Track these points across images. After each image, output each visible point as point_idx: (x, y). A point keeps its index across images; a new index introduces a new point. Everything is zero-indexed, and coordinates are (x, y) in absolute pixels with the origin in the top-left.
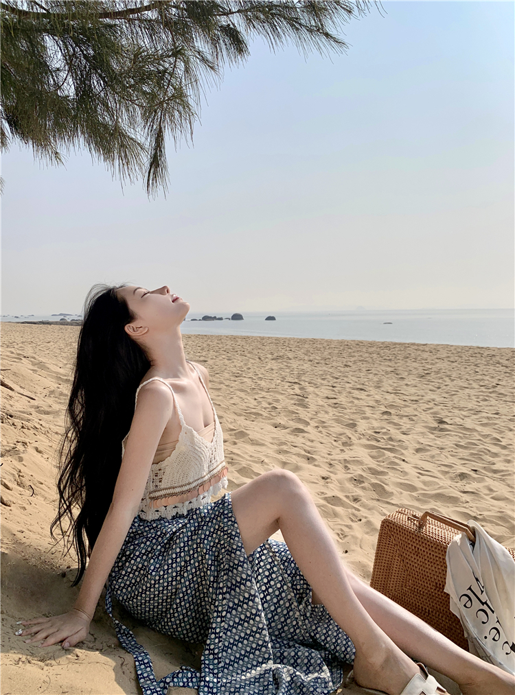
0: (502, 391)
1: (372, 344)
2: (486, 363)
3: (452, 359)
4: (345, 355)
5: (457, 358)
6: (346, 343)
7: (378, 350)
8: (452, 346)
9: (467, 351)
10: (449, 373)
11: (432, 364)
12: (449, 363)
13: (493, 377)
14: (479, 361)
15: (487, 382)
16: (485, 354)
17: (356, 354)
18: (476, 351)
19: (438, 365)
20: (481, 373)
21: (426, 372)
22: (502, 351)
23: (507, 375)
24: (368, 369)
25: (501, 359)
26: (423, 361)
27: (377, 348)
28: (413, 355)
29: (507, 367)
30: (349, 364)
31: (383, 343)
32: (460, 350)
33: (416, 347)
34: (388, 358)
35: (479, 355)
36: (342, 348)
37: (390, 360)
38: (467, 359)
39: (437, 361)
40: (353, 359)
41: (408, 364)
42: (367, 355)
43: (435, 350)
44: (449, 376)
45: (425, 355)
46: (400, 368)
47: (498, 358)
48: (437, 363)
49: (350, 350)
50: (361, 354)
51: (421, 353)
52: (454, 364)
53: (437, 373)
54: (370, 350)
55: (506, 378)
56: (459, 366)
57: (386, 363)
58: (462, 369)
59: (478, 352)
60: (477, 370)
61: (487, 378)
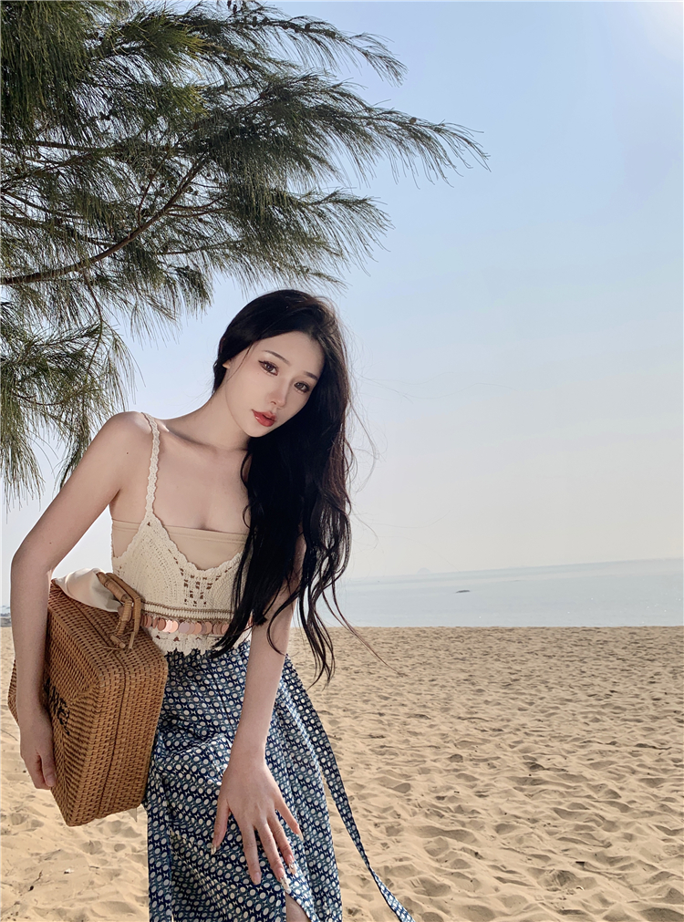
0: (619, 703)
1: (438, 633)
2: (595, 656)
3: (548, 652)
4: (398, 655)
5: (555, 649)
6: (401, 634)
7: (448, 642)
8: (548, 629)
9: (570, 637)
10: (545, 677)
11: (522, 663)
12: (545, 659)
13: (605, 680)
14: (585, 652)
15: (597, 689)
16: (594, 640)
17: (415, 653)
18: (581, 636)
19: (530, 664)
20: (589, 673)
21: (513, 677)
22: (618, 632)
23: (625, 674)
24: (432, 677)
25: (616, 647)
26: (510, 659)
27: (445, 640)
28: (495, 648)
29: (624, 660)
30: (406, 670)
31: (454, 630)
32: (559, 636)
33: (500, 635)
34: (460, 656)
35: (585, 643)
36: (394, 642)
37: (463, 659)
38: (569, 649)
39: (528, 656)
40: (410, 662)
41: (488, 666)
42: (431, 653)
43: (524, 636)
44: (545, 682)
45: (513, 648)
46: (477, 673)
47: (611, 646)
48: (528, 660)
49: (406, 647)
50: (423, 651)
51: (506, 645)
52: (552, 661)
53: (529, 677)
54: (437, 643)
55: (624, 680)
56: (559, 663)
57: (459, 666)
58: (564, 668)
59: (584, 637)
60: (583, 669)
61: (597, 681)
